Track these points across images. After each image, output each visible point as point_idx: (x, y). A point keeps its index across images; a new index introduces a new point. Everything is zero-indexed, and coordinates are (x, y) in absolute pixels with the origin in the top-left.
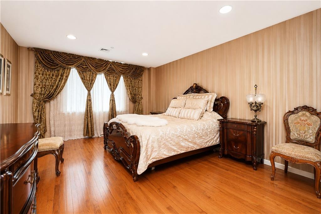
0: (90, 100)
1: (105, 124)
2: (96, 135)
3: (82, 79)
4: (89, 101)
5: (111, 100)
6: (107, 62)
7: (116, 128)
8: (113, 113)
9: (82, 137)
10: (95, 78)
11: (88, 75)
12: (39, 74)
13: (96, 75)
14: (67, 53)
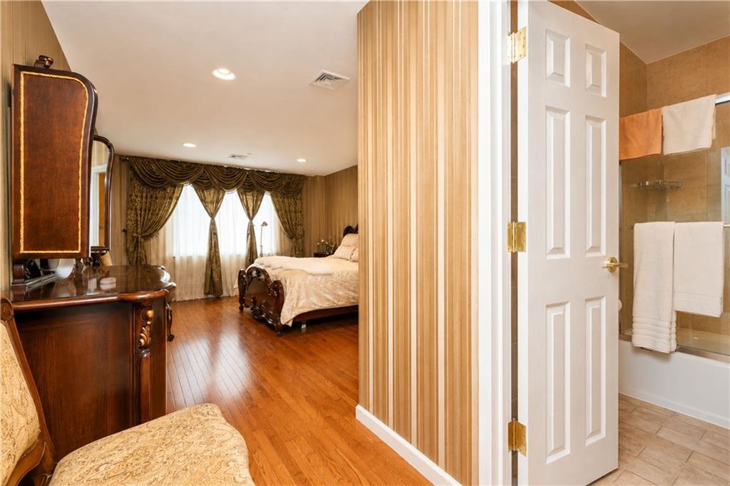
0: (215, 234)
1: (240, 272)
2: (225, 294)
3: (202, 200)
4: (213, 234)
5: (248, 234)
6: (240, 170)
7: (255, 275)
8: (252, 254)
9: (203, 296)
10: (222, 198)
11: (210, 195)
12: (137, 196)
13: (224, 193)
14: (177, 162)
